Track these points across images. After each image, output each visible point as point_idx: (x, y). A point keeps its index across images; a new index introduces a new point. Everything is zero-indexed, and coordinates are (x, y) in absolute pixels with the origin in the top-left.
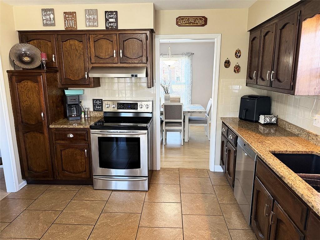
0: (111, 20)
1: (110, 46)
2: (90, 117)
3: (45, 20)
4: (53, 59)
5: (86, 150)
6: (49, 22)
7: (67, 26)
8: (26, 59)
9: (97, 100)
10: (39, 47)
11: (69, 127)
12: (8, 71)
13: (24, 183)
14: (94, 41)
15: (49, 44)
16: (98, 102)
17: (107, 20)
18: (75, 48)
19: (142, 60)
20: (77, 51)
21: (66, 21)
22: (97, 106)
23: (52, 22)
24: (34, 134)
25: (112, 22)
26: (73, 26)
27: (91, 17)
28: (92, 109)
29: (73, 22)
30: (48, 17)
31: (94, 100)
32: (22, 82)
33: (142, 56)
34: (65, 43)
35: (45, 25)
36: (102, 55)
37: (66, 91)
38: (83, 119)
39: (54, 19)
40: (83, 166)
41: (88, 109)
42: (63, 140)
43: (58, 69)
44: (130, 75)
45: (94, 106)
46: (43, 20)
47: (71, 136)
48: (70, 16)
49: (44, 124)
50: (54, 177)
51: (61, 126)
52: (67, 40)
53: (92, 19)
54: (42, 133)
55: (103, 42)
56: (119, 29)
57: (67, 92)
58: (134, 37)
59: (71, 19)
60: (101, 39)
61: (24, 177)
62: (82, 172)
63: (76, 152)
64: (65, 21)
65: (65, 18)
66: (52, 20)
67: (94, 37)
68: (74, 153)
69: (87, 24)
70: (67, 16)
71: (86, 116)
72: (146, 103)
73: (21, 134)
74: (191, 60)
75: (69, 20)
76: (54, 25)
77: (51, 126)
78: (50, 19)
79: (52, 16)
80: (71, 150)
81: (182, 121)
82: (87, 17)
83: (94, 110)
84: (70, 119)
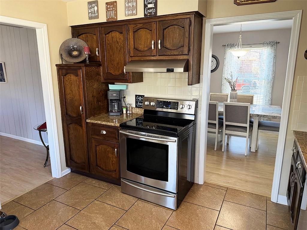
0: (150, 6)
1: (149, 36)
2: (132, 113)
3: (90, 14)
4: (97, 53)
5: (116, 149)
6: (93, 15)
7: (108, 18)
8: (75, 53)
9: (139, 96)
10: (86, 41)
11: (102, 124)
12: (57, 65)
13: (68, 171)
14: (134, 32)
15: (95, 37)
16: (140, 98)
17: (145, 6)
18: (116, 40)
19: (182, 51)
20: (118, 44)
22: (139, 103)
23: (95, 14)
24: (75, 126)
25: (151, 8)
26: (114, 17)
27: (130, 4)
28: (134, 106)
29: (114, 13)
30: (92, 10)
31: (136, 96)
32: (67, 75)
33: (183, 46)
34: (108, 35)
35: (90, 18)
36: (141, 47)
37: (110, 85)
38: (125, 115)
39: (97, 11)
40: (114, 165)
41: (130, 105)
42: (98, 135)
43: (101, 63)
44: (165, 70)
45: (136, 102)
46: (89, 13)
47: (104, 132)
48: (111, 6)
49: (82, 118)
50: (89, 171)
51: (96, 122)
52: (109, 32)
53: (132, 7)
54: (81, 126)
55: (143, 33)
56: (158, 15)
57: (111, 87)
58: (175, 23)
59: (112, 9)
60: (140, 29)
61: (67, 166)
62: (113, 171)
63: (108, 150)
64: (107, 12)
65: (107, 8)
67: (134, 27)
68: (106, 151)
69: (127, 13)
70: (108, 6)
71: (128, 112)
72: (187, 103)
73: (65, 125)
74: (275, 50)
75: (110, 11)
76: (97, 17)
77: (88, 121)
78: (95, 11)
79: (96, 8)
80: (104, 146)
81: (248, 125)
82: (127, 5)
83: (136, 107)
84: (111, 114)
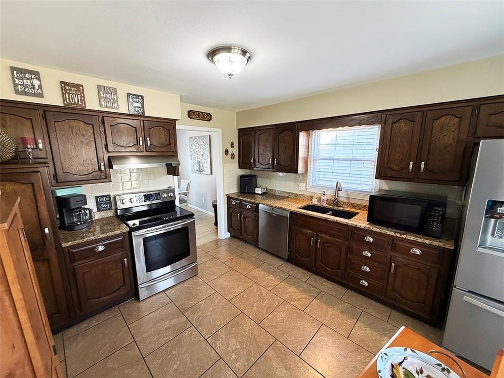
0: (136, 104)
4: (40, 146)
5: (126, 259)
6: (30, 91)
7: (68, 102)
9: (102, 197)
14: (111, 126)
16: (104, 199)
18: (80, 132)
20: (84, 136)
21: (67, 94)
22: (103, 205)
23: (36, 90)
25: (138, 107)
26: (80, 103)
27: (107, 95)
28: (95, 210)
29: (79, 98)
30: (26, 82)
31: (97, 198)
33: (170, 145)
34: (60, 123)
35: (20, 93)
36: (123, 143)
37: (57, 191)
39: (40, 87)
42: (87, 258)
45: (98, 205)
46: (16, 84)
47: (101, 248)
48: (73, 89)
49: (47, 246)
52: (65, 120)
53: (110, 99)
58: (160, 125)
59: (74, 93)
60: (120, 123)
62: (120, 288)
64: (64, 94)
65: (64, 89)
66: (37, 88)
67: (111, 121)
70: (67, 88)
75: (71, 93)
76: (41, 96)
78: (33, 85)
79: (36, 82)
82: (102, 95)
83: (99, 210)
